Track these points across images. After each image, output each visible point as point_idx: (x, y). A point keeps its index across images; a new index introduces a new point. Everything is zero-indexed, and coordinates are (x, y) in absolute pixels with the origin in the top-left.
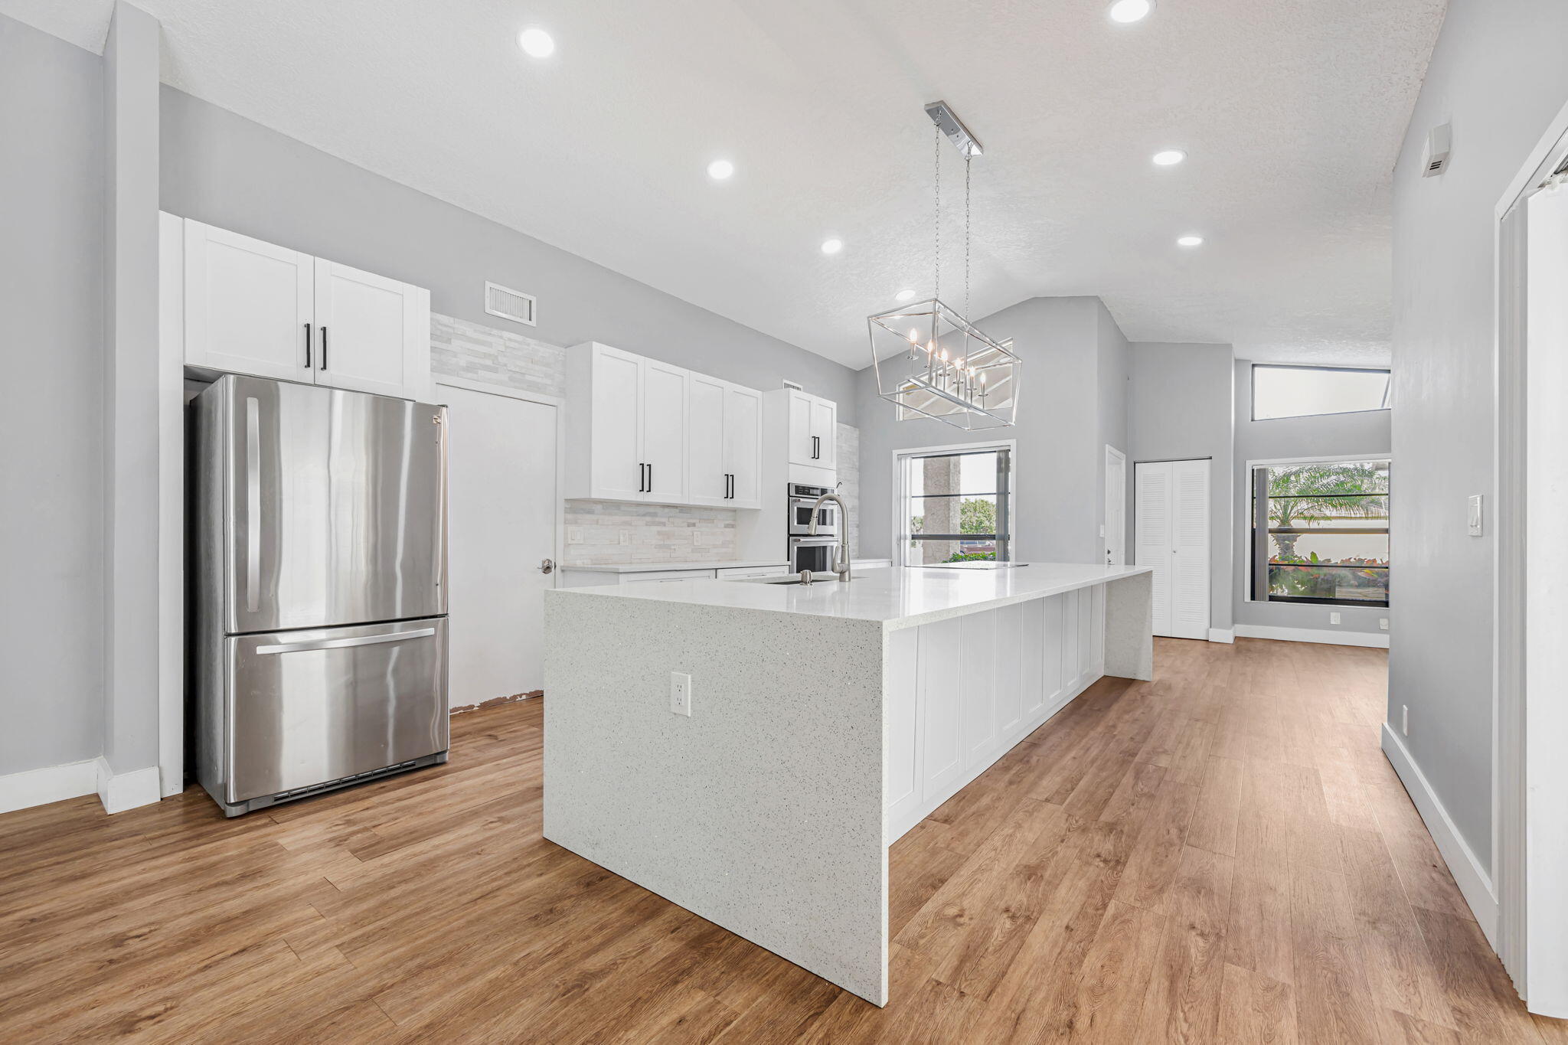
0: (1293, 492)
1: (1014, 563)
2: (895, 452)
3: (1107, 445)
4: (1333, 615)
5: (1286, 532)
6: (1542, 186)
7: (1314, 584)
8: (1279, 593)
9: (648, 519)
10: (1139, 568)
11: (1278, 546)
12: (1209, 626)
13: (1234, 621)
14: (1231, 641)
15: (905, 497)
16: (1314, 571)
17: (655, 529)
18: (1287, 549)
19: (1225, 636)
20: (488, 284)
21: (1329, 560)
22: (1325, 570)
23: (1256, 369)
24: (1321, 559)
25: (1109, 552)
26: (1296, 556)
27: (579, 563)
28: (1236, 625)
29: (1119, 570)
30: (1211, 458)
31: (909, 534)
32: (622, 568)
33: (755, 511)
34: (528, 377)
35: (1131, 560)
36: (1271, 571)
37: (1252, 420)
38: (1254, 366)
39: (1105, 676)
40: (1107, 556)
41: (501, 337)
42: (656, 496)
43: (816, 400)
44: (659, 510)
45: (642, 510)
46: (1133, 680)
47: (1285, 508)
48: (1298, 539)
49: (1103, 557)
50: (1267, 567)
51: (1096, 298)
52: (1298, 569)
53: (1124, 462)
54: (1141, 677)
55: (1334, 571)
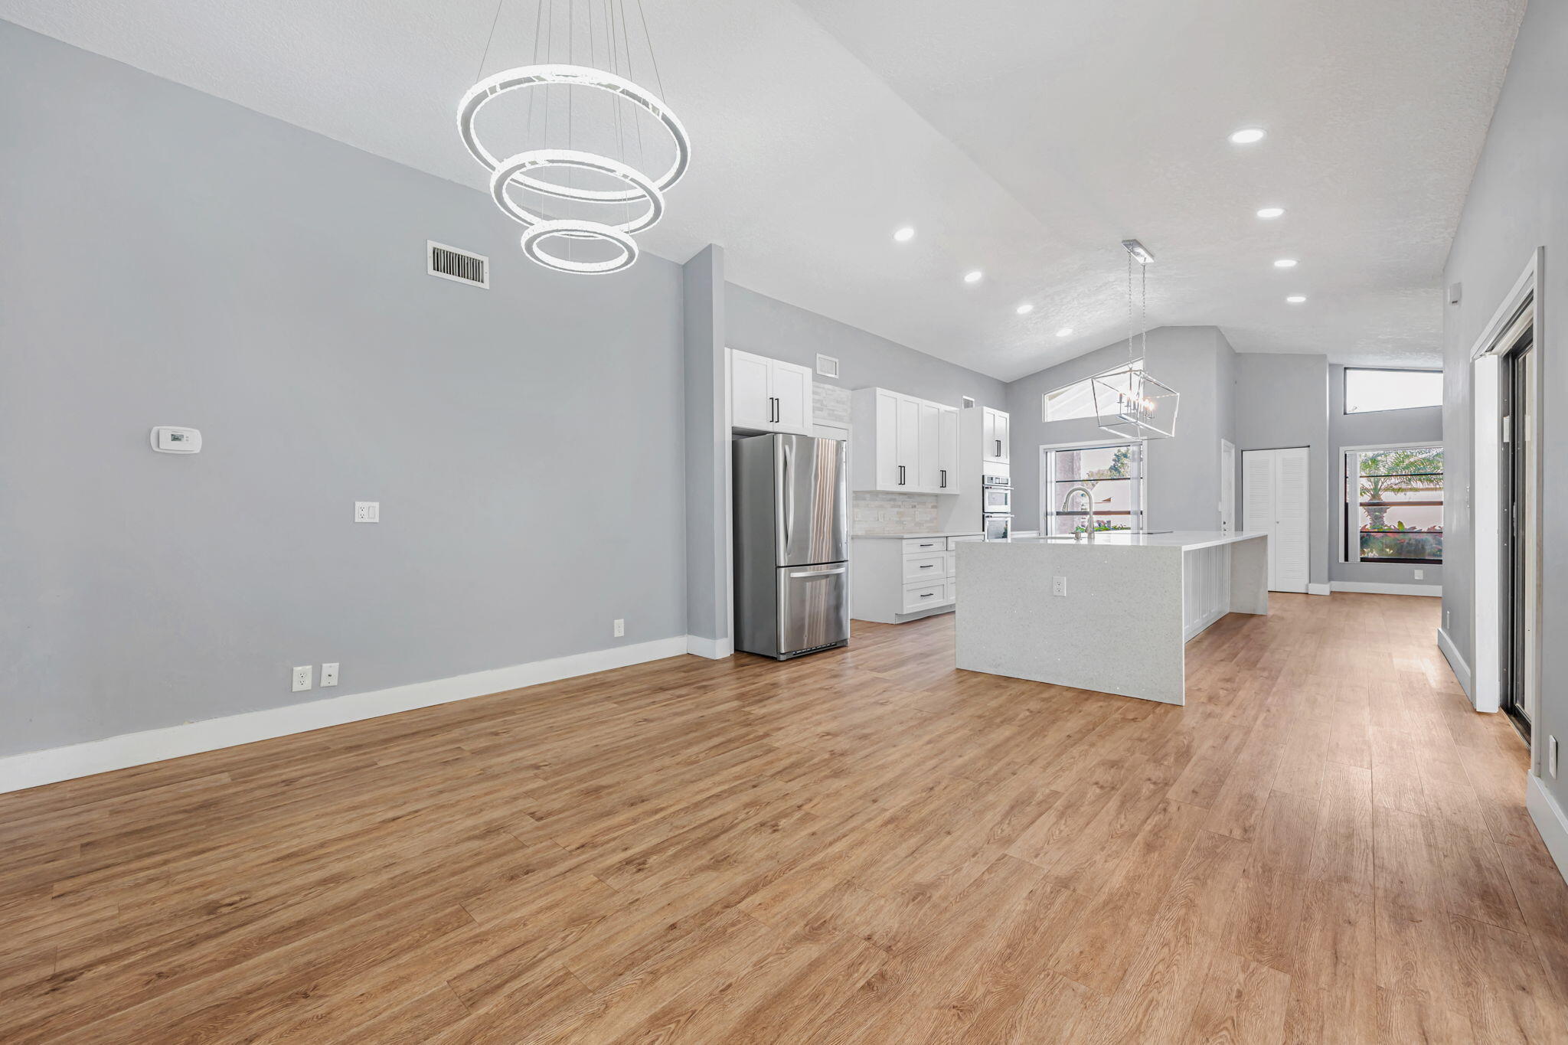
0: (1383, 471)
1: (1146, 531)
2: (1042, 447)
3: (1222, 440)
4: (1416, 571)
5: (1376, 506)
6: (1481, 356)
7: (1400, 547)
8: (1371, 555)
9: (892, 503)
10: (1247, 534)
11: (1369, 517)
12: (1307, 581)
13: (1330, 579)
14: (1328, 593)
15: (1051, 482)
16: (1400, 536)
17: (896, 509)
18: (1377, 519)
19: (1323, 589)
20: (818, 355)
21: (1414, 528)
22: (1411, 535)
23: (1348, 371)
24: (1407, 526)
25: (1224, 523)
26: (1386, 526)
27: (860, 533)
28: (1332, 582)
29: (1230, 537)
30: (1309, 446)
31: (1054, 511)
32: (906, 536)
33: (958, 495)
34: (836, 412)
35: (1239, 527)
36: (1362, 538)
37: (1345, 414)
38: (1346, 369)
39: (1230, 613)
40: (1223, 526)
41: (824, 388)
42: (908, 488)
43: (998, 413)
44: (897, 497)
45: (890, 497)
46: (1252, 616)
47: (1376, 484)
48: (1388, 510)
49: (1219, 527)
50: (1359, 534)
51: (1215, 328)
52: (1387, 536)
53: (1233, 451)
54: (1259, 612)
55: (1418, 537)
